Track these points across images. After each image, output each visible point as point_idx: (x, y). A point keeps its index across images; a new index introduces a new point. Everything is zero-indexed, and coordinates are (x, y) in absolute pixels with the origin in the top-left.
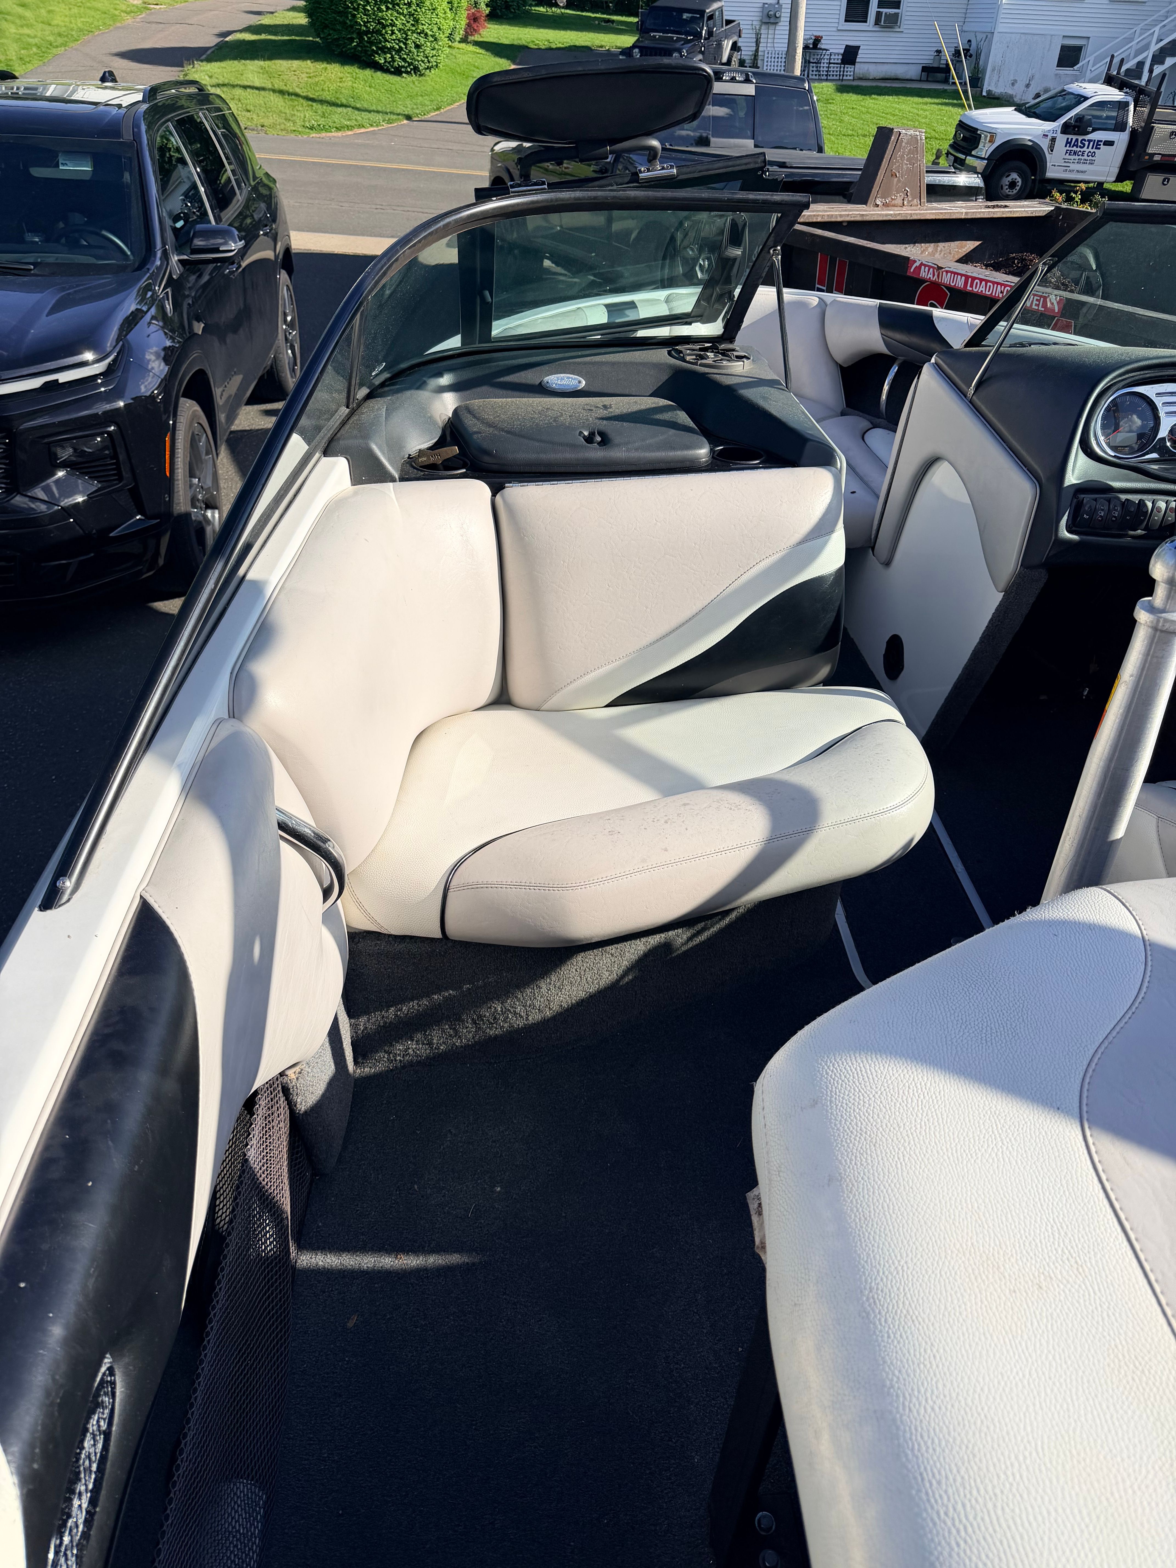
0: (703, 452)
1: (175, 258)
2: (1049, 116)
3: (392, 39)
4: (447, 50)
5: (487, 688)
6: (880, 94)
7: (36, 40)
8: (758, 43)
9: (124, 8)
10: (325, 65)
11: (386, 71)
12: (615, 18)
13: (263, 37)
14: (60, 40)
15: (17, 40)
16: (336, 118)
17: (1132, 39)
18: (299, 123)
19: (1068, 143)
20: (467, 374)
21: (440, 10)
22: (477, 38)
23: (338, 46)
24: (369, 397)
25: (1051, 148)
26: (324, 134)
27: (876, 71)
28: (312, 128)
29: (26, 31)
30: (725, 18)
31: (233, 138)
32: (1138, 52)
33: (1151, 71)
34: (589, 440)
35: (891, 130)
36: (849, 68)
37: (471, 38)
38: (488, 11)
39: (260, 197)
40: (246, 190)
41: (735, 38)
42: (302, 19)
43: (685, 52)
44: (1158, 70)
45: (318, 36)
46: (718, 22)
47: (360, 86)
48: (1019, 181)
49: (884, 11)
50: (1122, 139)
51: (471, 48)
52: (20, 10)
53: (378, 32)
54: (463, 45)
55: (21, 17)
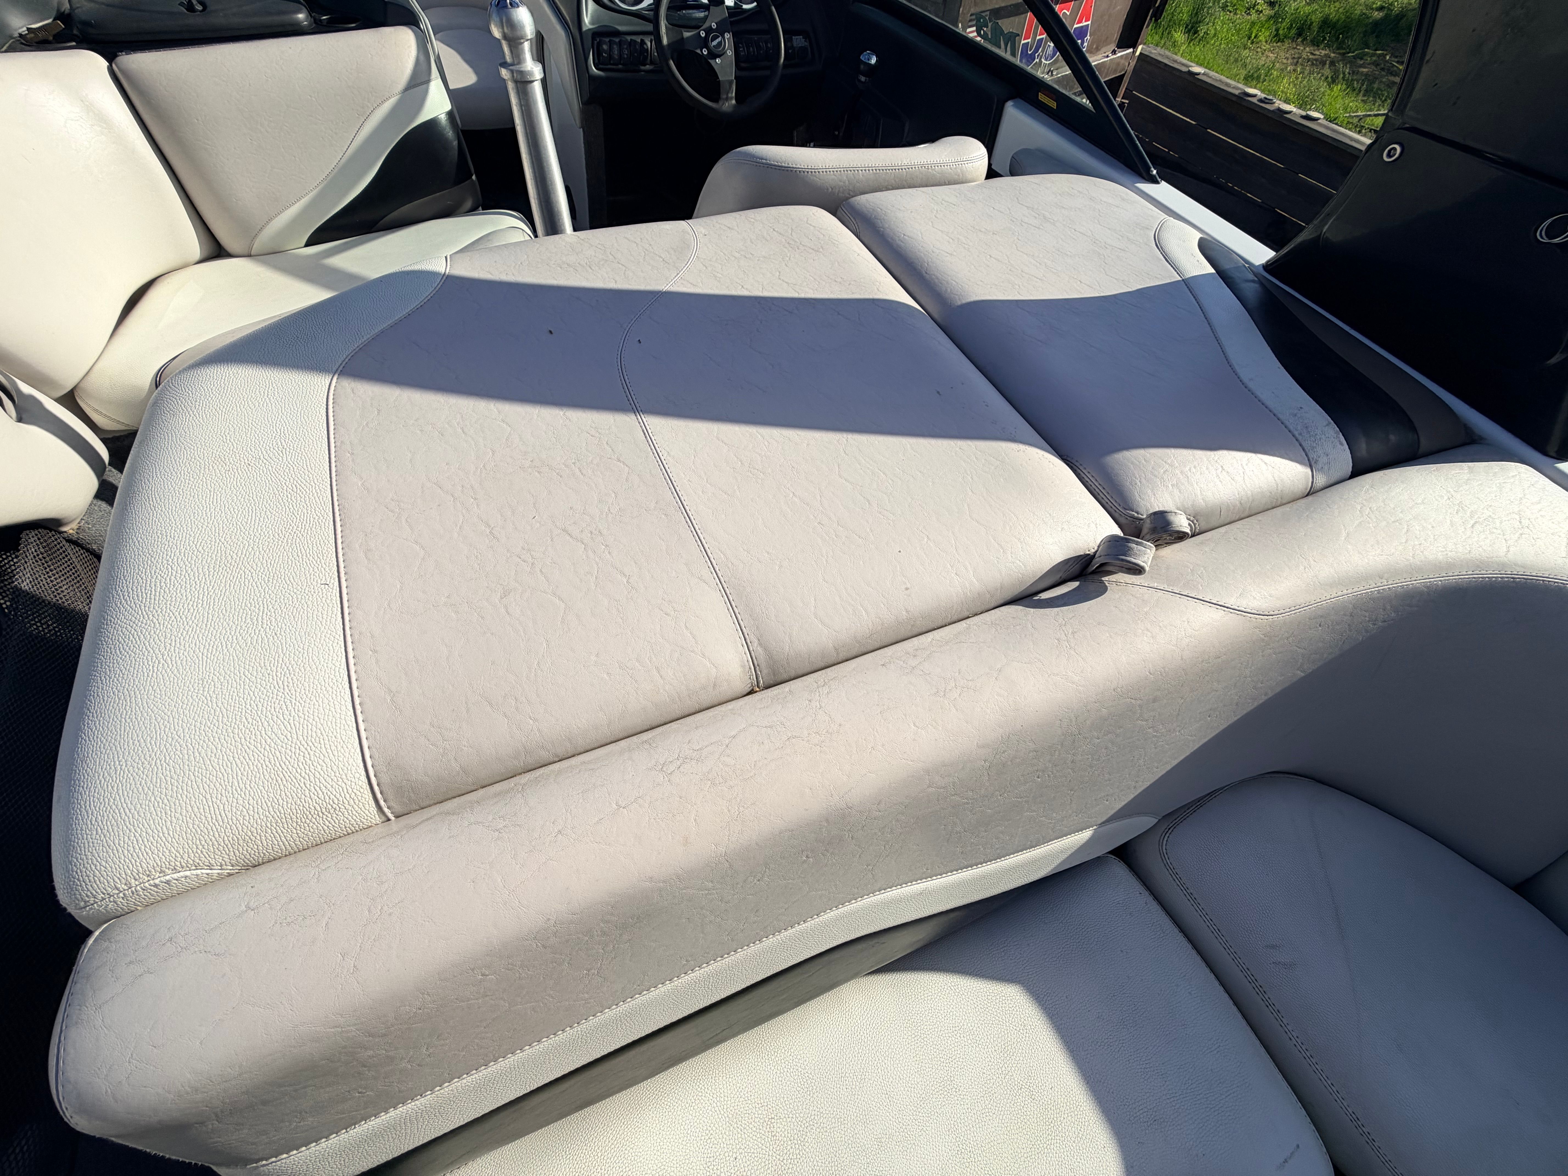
34: (190, 8)
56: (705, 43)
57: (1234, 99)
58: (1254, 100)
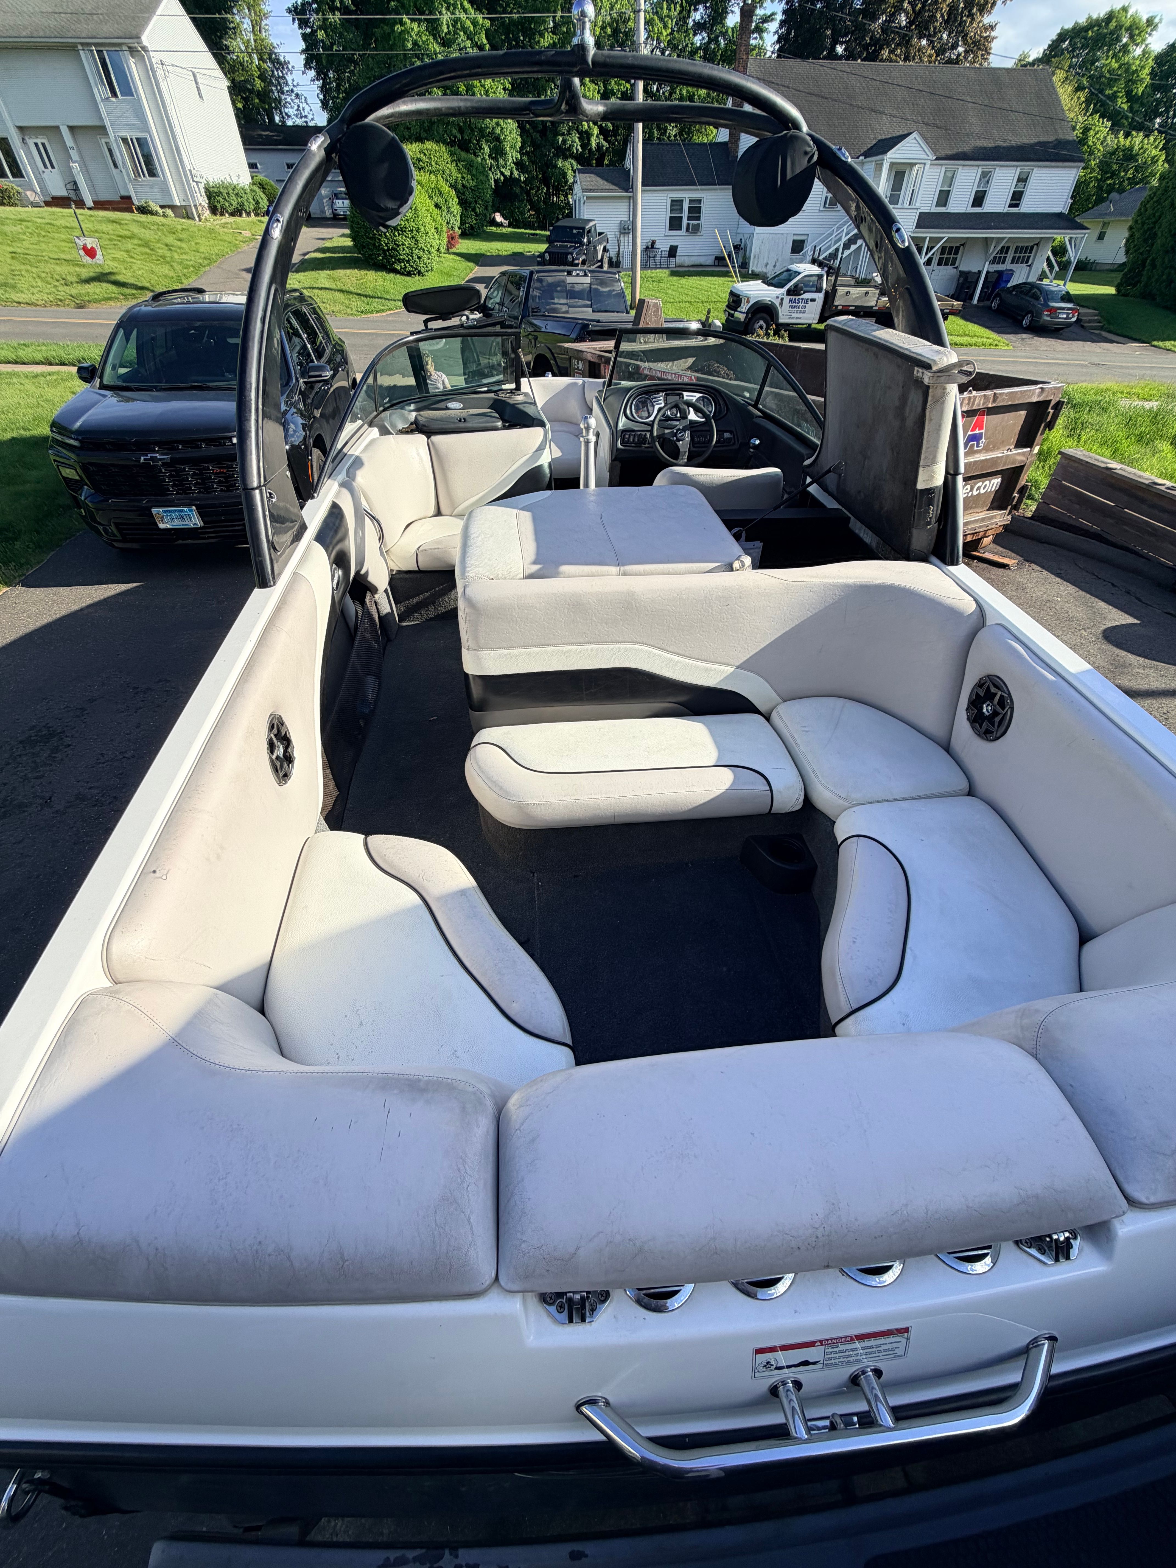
0: (500, 424)
1: (301, 381)
2: (780, 285)
3: (403, 253)
4: (437, 259)
5: (432, 510)
6: (689, 276)
7: (191, 263)
8: (619, 246)
9: (241, 239)
10: (366, 272)
11: (402, 274)
12: (538, 232)
13: (328, 255)
14: (206, 262)
15: (181, 263)
16: (375, 305)
17: (832, 234)
18: (354, 309)
19: (790, 301)
20: (420, 405)
21: (430, 234)
22: (454, 250)
23: (372, 259)
24: (384, 411)
25: (781, 304)
26: (369, 315)
27: (688, 261)
28: (362, 312)
29: (184, 257)
30: (598, 231)
31: (320, 320)
32: (836, 242)
33: (843, 253)
34: (460, 421)
35: (644, 301)
36: (672, 260)
37: (451, 251)
38: (460, 232)
39: (338, 351)
40: (330, 347)
41: (605, 244)
42: (349, 242)
43: (575, 255)
44: (847, 253)
45: (360, 253)
46: (594, 235)
47: (387, 284)
48: (764, 325)
49: (691, 222)
50: (820, 297)
51: (452, 256)
52: (179, 243)
53: (395, 249)
54: (447, 255)
55: (180, 248)
56: (675, 435)
57: (1144, 487)
58: (1163, 488)
